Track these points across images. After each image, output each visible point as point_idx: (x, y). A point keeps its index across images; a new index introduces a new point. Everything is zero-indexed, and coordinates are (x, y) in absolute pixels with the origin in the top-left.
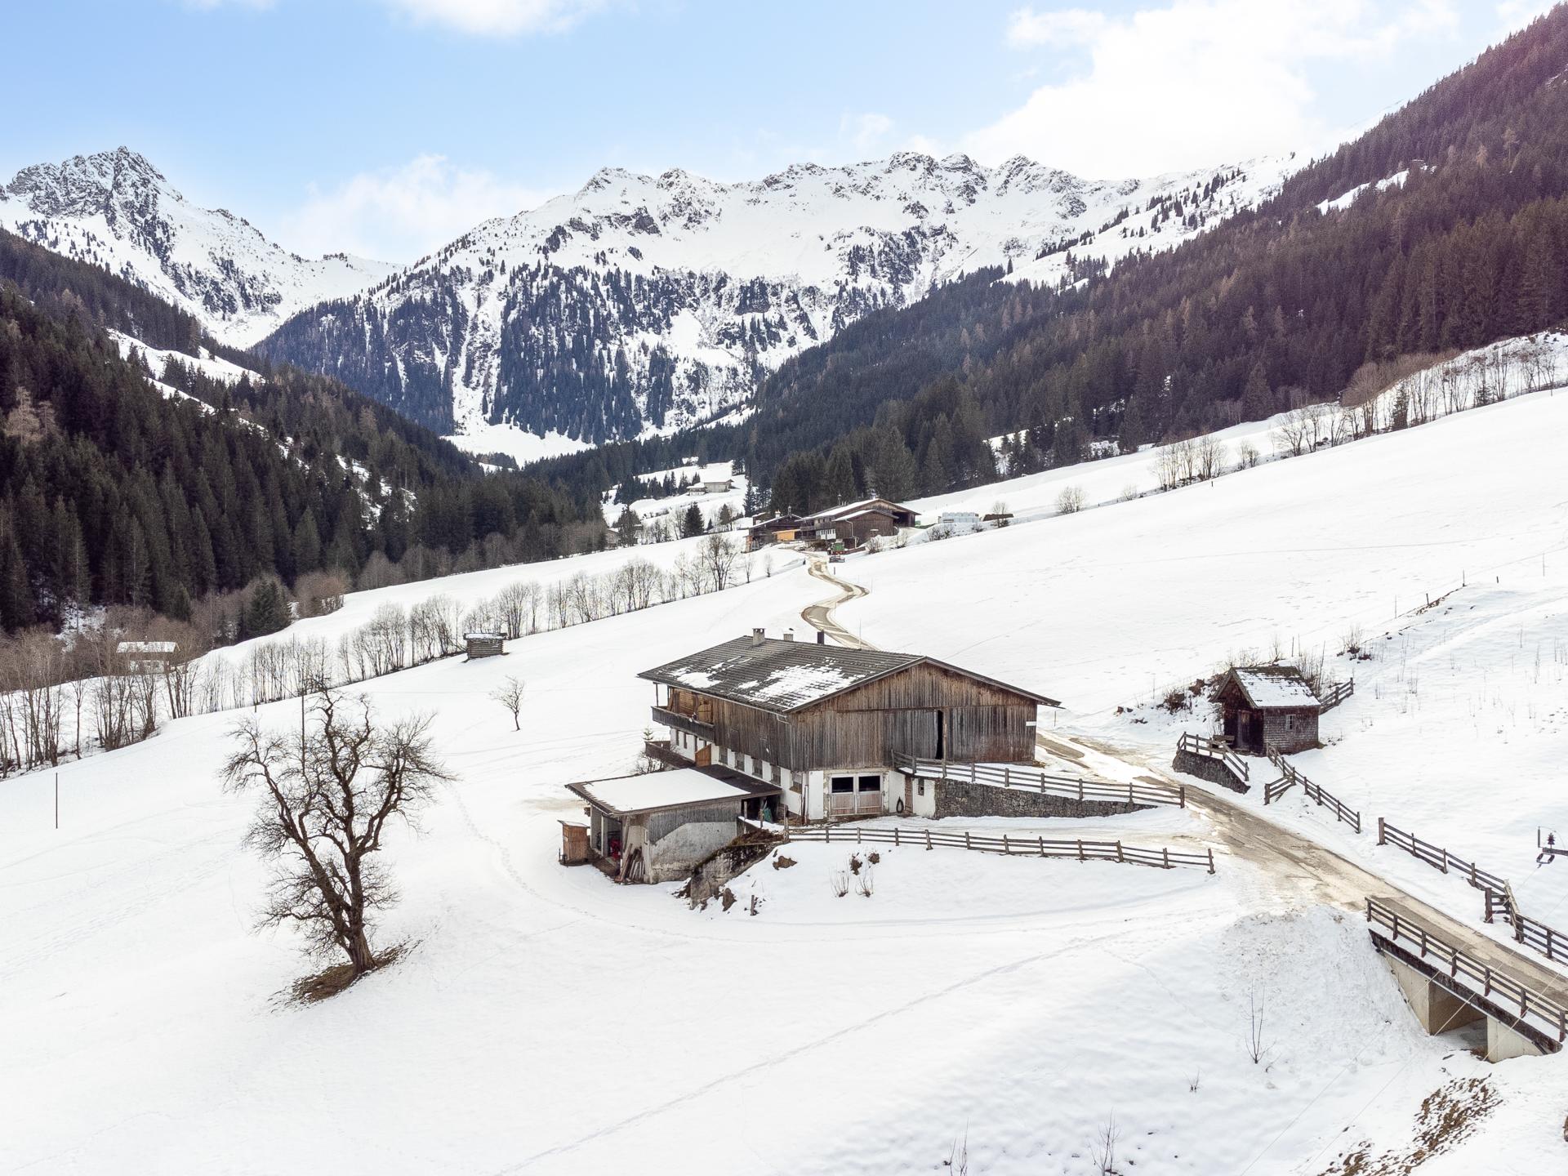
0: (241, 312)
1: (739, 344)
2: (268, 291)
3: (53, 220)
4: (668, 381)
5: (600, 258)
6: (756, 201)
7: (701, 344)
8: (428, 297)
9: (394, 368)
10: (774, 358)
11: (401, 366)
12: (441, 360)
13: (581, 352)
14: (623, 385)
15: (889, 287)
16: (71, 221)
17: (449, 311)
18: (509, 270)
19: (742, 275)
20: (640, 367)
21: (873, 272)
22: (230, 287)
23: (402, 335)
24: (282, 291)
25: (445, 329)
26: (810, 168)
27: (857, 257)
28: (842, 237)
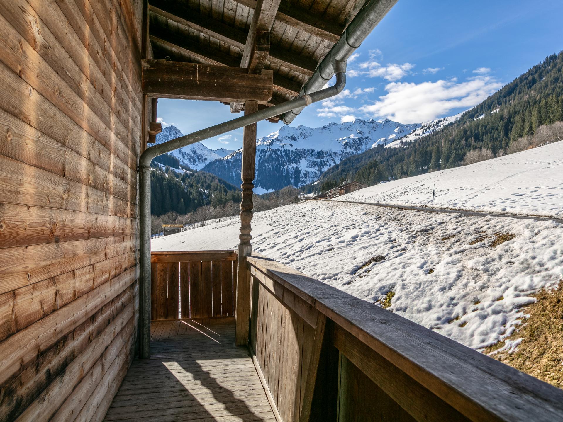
0: (197, 163)
1: (317, 167)
2: (204, 157)
4: (299, 176)
5: (282, 147)
6: (321, 132)
7: (307, 167)
9: (232, 174)
10: (325, 169)
11: (234, 174)
13: (278, 169)
14: (288, 177)
15: (354, 152)
18: (260, 150)
19: (317, 149)
20: (292, 172)
21: (350, 148)
22: (195, 157)
23: (234, 167)
24: (207, 157)
26: (334, 124)
27: (346, 145)
28: (342, 140)
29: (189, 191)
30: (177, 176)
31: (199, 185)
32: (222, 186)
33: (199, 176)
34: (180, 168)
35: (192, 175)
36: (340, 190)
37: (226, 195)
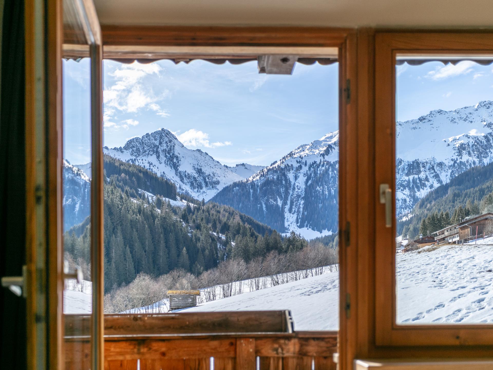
0: (204, 189)
1: (407, 189)
2: (214, 179)
3: (138, 158)
6: (414, 128)
8: (275, 177)
9: (261, 207)
10: (422, 194)
11: (264, 206)
12: (280, 203)
15: (477, 160)
16: (144, 158)
17: (284, 182)
18: (308, 164)
19: (408, 159)
21: (469, 154)
22: (200, 179)
23: (265, 193)
24: (219, 179)
25: (282, 190)
26: (440, 112)
27: (462, 148)
28: (455, 140)
29: (195, 235)
30: (174, 210)
31: (210, 225)
32: (247, 226)
33: (208, 211)
34: (178, 198)
35: (198, 209)
36: (462, 229)
37: (256, 241)
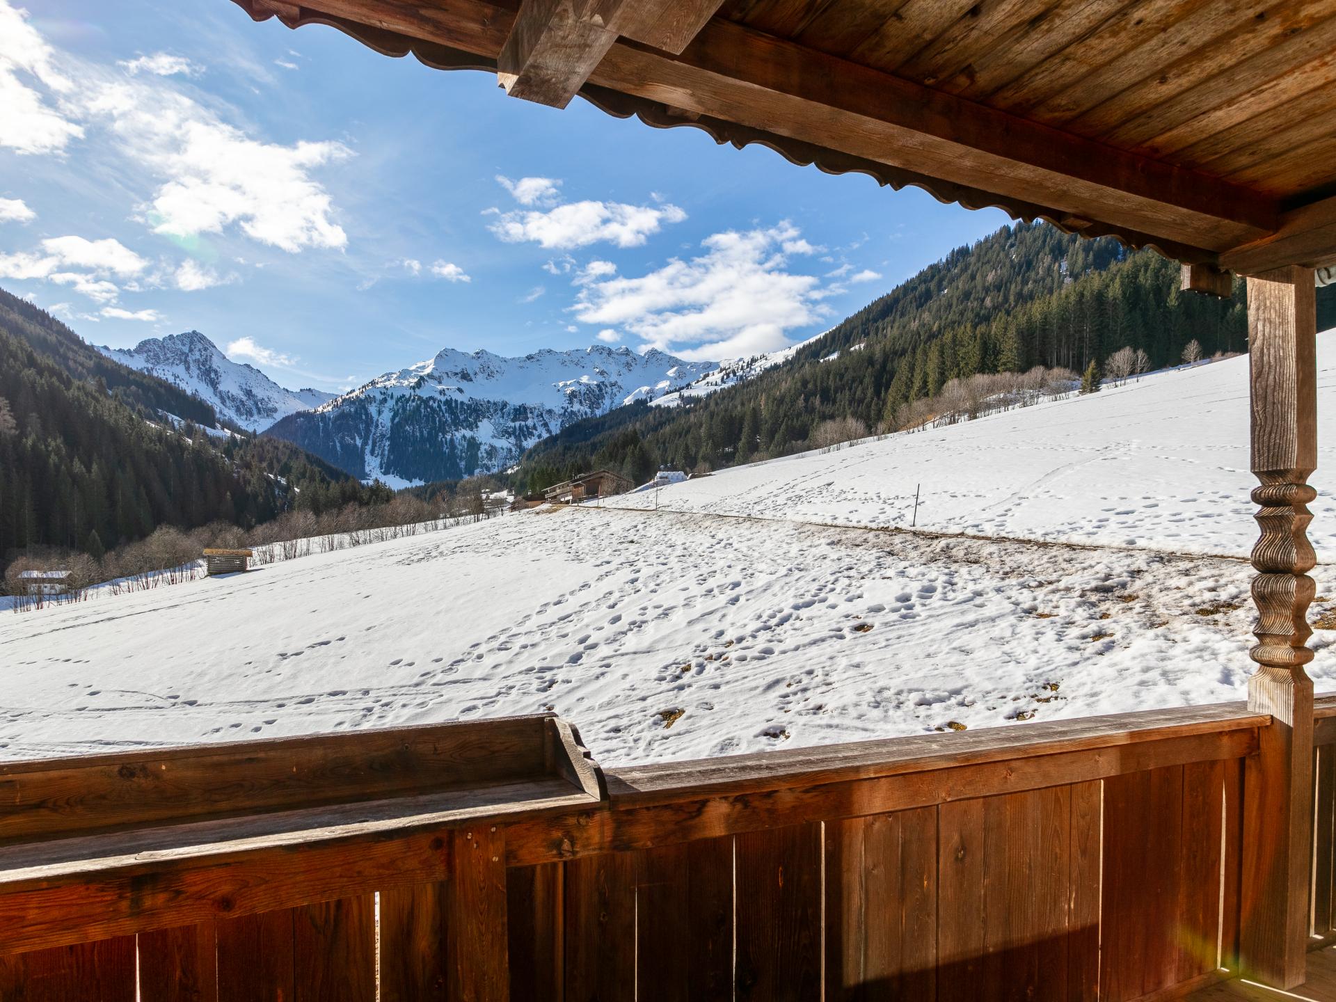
0: (256, 417)
1: (513, 437)
2: (270, 406)
3: (157, 367)
4: (477, 454)
5: (442, 392)
6: (521, 367)
7: (494, 437)
8: (352, 410)
9: (335, 445)
10: (530, 443)
11: (338, 444)
12: (359, 442)
13: (432, 438)
14: (453, 456)
15: (589, 411)
16: (166, 368)
17: (364, 417)
18: (395, 397)
19: (515, 401)
20: (461, 446)
21: (581, 403)
22: (250, 403)
23: (339, 429)
24: (277, 405)
25: (362, 426)
26: (550, 351)
27: (573, 396)
28: (565, 385)
29: (244, 477)
30: (214, 442)
31: (264, 465)
32: (317, 469)
33: (262, 446)
34: (218, 425)
35: (247, 443)
36: (575, 486)
37: (328, 489)
